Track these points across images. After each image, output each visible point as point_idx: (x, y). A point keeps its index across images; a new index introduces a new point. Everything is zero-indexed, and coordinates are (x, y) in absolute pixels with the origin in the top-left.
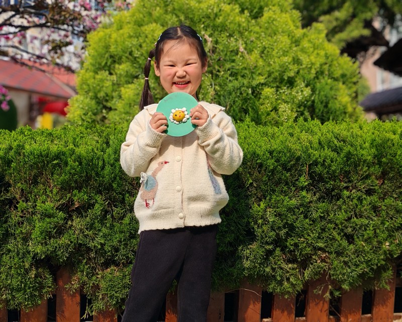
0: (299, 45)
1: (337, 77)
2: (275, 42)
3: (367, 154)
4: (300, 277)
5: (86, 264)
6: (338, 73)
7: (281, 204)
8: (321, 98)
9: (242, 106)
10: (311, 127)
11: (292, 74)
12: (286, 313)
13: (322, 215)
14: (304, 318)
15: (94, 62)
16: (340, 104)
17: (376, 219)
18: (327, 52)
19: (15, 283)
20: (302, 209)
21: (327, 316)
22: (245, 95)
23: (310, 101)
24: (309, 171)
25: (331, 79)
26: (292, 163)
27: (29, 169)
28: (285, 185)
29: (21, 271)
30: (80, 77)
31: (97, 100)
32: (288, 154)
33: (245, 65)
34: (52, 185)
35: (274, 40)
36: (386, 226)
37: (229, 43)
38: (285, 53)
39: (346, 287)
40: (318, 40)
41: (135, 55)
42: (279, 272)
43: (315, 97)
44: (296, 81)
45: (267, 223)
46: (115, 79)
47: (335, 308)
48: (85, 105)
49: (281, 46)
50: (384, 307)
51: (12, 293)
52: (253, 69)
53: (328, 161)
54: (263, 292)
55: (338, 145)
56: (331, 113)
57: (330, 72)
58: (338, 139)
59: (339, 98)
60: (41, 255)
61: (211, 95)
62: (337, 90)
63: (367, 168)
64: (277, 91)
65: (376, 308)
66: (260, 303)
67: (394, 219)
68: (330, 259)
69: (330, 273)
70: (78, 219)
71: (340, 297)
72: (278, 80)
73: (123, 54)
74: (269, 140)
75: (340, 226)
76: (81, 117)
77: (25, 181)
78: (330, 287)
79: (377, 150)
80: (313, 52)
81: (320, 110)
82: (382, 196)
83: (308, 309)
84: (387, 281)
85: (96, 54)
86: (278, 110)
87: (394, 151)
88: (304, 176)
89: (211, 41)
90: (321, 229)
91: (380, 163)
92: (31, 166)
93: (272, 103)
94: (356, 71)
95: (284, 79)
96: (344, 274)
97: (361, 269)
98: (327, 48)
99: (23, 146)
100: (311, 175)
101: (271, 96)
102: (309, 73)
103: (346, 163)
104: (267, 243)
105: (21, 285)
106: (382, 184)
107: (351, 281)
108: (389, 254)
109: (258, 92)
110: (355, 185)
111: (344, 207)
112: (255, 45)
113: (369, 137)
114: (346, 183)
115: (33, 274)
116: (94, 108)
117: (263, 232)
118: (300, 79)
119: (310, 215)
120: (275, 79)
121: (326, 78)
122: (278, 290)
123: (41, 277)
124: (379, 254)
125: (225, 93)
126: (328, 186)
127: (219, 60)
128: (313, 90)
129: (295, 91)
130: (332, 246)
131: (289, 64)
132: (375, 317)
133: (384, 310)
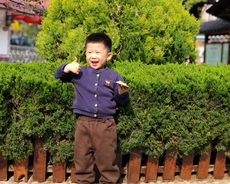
0: (168, 11)
1: (187, 29)
4: (162, 148)
5: (51, 139)
6: (187, 27)
7: (155, 112)
8: (178, 43)
9: (135, 46)
11: (163, 29)
12: (154, 164)
14: (163, 167)
15: (53, 15)
18: (183, 14)
19: (13, 147)
21: (175, 166)
22: (137, 40)
23: (172, 44)
24: (171, 95)
25: (184, 30)
26: (162, 91)
29: (17, 142)
31: (54, 36)
32: (161, 86)
33: (138, 23)
35: (154, 8)
36: (209, 124)
37: (130, 10)
38: (160, 17)
39: (186, 154)
41: (77, 13)
42: (153, 146)
43: (175, 42)
44: (165, 33)
45: (147, 121)
46: (65, 26)
47: (179, 163)
48: (47, 39)
49: (158, 13)
51: (11, 152)
52: (142, 26)
54: (142, 153)
55: (186, 81)
57: (184, 27)
58: (187, 77)
59: (188, 41)
63: (202, 94)
64: (154, 38)
65: (201, 162)
66: (141, 159)
67: (213, 120)
68: (179, 139)
69: (178, 147)
71: (182, 158)
73: (70, 11)
78: (178, 153)
79: (207, 84)
80: (175, 15)
82: (208, 108)
83: (165, 162)
84: (207, 150)
85: (54, 10)
86: (154, 49)
87: (217, 86)
88: (169, 98)
89: (120, 8)
90: (175, 125)
91: (208, 91)
93: (151, 46)
95: (159, 32)
97: (195, 145)
98: (183, 12)
100: (172, 97)
101: (151, 42)
102: (172, 27)
104: (147, 131)
105: (17, 149)
106: (209, 102)
107: (189, 151)
108: (210, 138)
109: (144, 39)
110: (195, 102)
111: (188, 113)
114: (190, 101)
115: (23, 143)
116: (52, 41)
117: (145, 125)
118: (167, 31)
120: (155, 30)
121: (181, 30)
122: (151, 154)
123: (27, 144)
124: (204, 138)
125: (126, 39)
128: (174, 39)
129: (164, 39)
130: (180, 133)
131: (162, 23)
132: (199, 167)
133: (204, 163)
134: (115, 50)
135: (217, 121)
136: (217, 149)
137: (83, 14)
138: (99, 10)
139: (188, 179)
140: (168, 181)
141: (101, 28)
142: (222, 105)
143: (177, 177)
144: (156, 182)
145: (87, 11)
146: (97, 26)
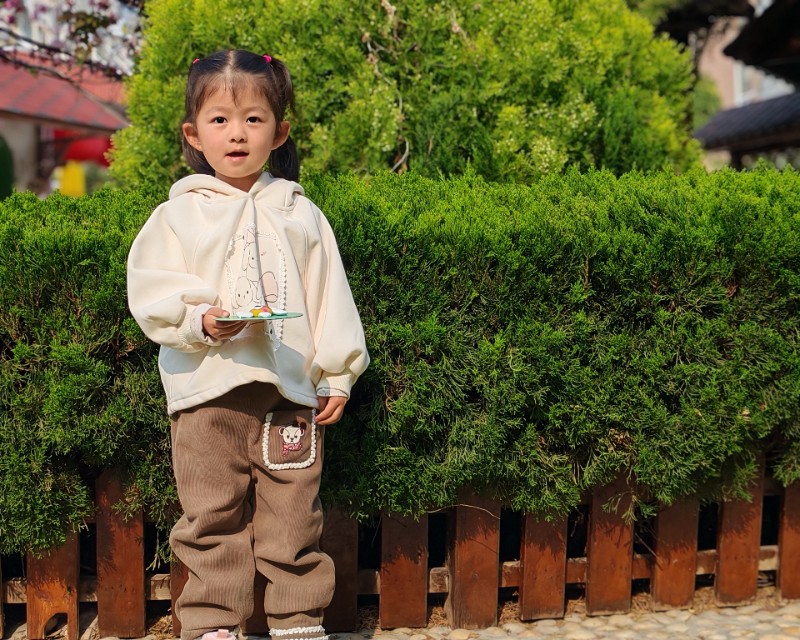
0: (571, 18)
1: (649, 81)
2: (523, 13)
3: (705, 236)
4: (575, 479)
5: (154, 462)
6: (650, 73)
7: (536, 338)
8: (617, 125)
9: (459, 142)
10: (593, 185)
11: (557, 77)
12: (548, 550)
13: (617, 358)
14: (585, 559)
15: (161, 57)
16: (655, 136)
17: (723, 364)
18: (628, 30)
19: (14, 503)
20: (576, 348)
21: (628, 554)
22: (464, 121)
23: (593, 130)
24: (590, 272)
25: (636, 85)
26: (557, 256)
27: (34, 278)
28: (542, 302)
29: (24, 479)
30: (133, 90)
31: (168, 136)
32: (548, 240)
33: (465, 61)
34: (80, 309)
35: (521, 7)
36: (742, 377)
37: (431, 15)
38: (544, 34)
39: (665, 497)
40: (610, 6)
41: (242, 44)
42: (534, 470)
43: (604, 122)
44: (566, 91)
45: (508, 375)
47: (646, 540)
48: (144, 146)
49: (535, 21)
50: (742, 535)
51: (7, 522)
52: (480, 68)
53: (628, 251)
54: (502, 510)
55: (647, 219)
56: (637, 154)
57: (635, 72)
58: (646, 207)
59: (654, 124)
60: (63, 447)
61: (397, 123)
62: (650, 107)
63: (705, 264)
64: (528, 111)
65: (726, 536)
66: (498, 532)
67: (758, 363)
68: (632, 442)
69: (633, 471)
70: (135, 375)
71: (654, 517)
72: (530, 89)
73: (219, 41)
74: (511, 212)
75: (652, 380)
76: (136, 169)
77: (27, 302)
78: (634, 498)
79: (724, 227)
80: (599, 31)
81: (614, 149)
82: (735, 318)
83: (592, 541)
84: (746, 484)
85: (163, 41)
86: (531, 150)
87: (758, 229)
88: (581, 282)
89: (396, 13)
90: (616, 386)
91: (730, 253)
92: (38, 272)
93: (518, 137)
94: (685, 67)
95: (543, 88)
96: (661, 473)
97: (695, 462)
98: (627, 23)
99: (19, 231)
100: (595, 280)
101: (517, 123)
102: (593, 72)
103: (662, 255)
104: (509, 415)
105: (26, 507)
106: (735, 294)
107: (675, 485)
108: (750, 431)
109: (491, 114)
110: (682, 298)
111: (659, 341)
112: (484, 18)
113: (708, 202)
114: (663, 293)
115: (48, 484)
116: (164, 152)
117: (501, 393)
118: (573, 86)
119: (594, 359)
120: (525, 86)
121: (626, 83)
122: (533, 506)
123: (64, 491)
124: (730, 432)
125: (425, 118)
126: (627, 300)
127: (412, 50)
128: (601, 109)
129: (564, 111)
130: (637, 418)
131: (553, 56)
132: (723, 555)
133: (741, 540)
134: (385, 157)
135: (771, 366)
136: (782, 476)
137: (266, 47)
138: (321, 26)
139: (683, 601)
140: (607, 613)
141: (333, 87)
142: (784, 300)
143: (642, 597)
144: (562, 618)
145: (277, 31)
146: (316, 85)
